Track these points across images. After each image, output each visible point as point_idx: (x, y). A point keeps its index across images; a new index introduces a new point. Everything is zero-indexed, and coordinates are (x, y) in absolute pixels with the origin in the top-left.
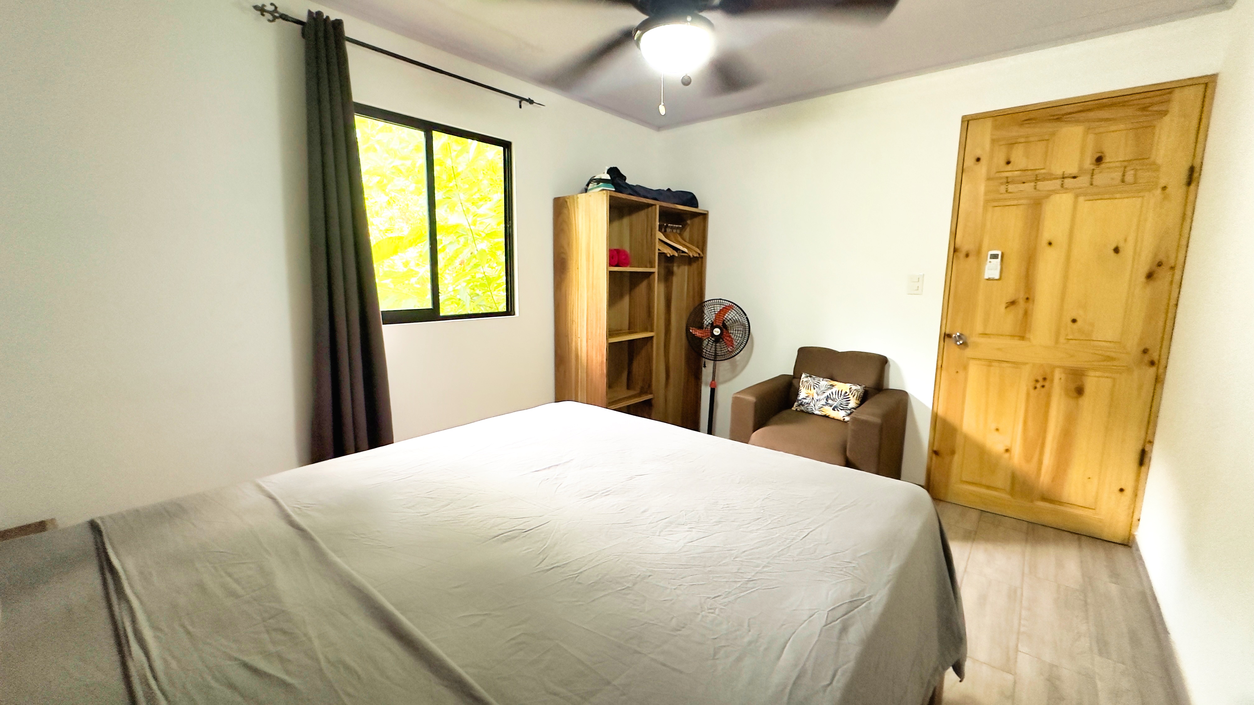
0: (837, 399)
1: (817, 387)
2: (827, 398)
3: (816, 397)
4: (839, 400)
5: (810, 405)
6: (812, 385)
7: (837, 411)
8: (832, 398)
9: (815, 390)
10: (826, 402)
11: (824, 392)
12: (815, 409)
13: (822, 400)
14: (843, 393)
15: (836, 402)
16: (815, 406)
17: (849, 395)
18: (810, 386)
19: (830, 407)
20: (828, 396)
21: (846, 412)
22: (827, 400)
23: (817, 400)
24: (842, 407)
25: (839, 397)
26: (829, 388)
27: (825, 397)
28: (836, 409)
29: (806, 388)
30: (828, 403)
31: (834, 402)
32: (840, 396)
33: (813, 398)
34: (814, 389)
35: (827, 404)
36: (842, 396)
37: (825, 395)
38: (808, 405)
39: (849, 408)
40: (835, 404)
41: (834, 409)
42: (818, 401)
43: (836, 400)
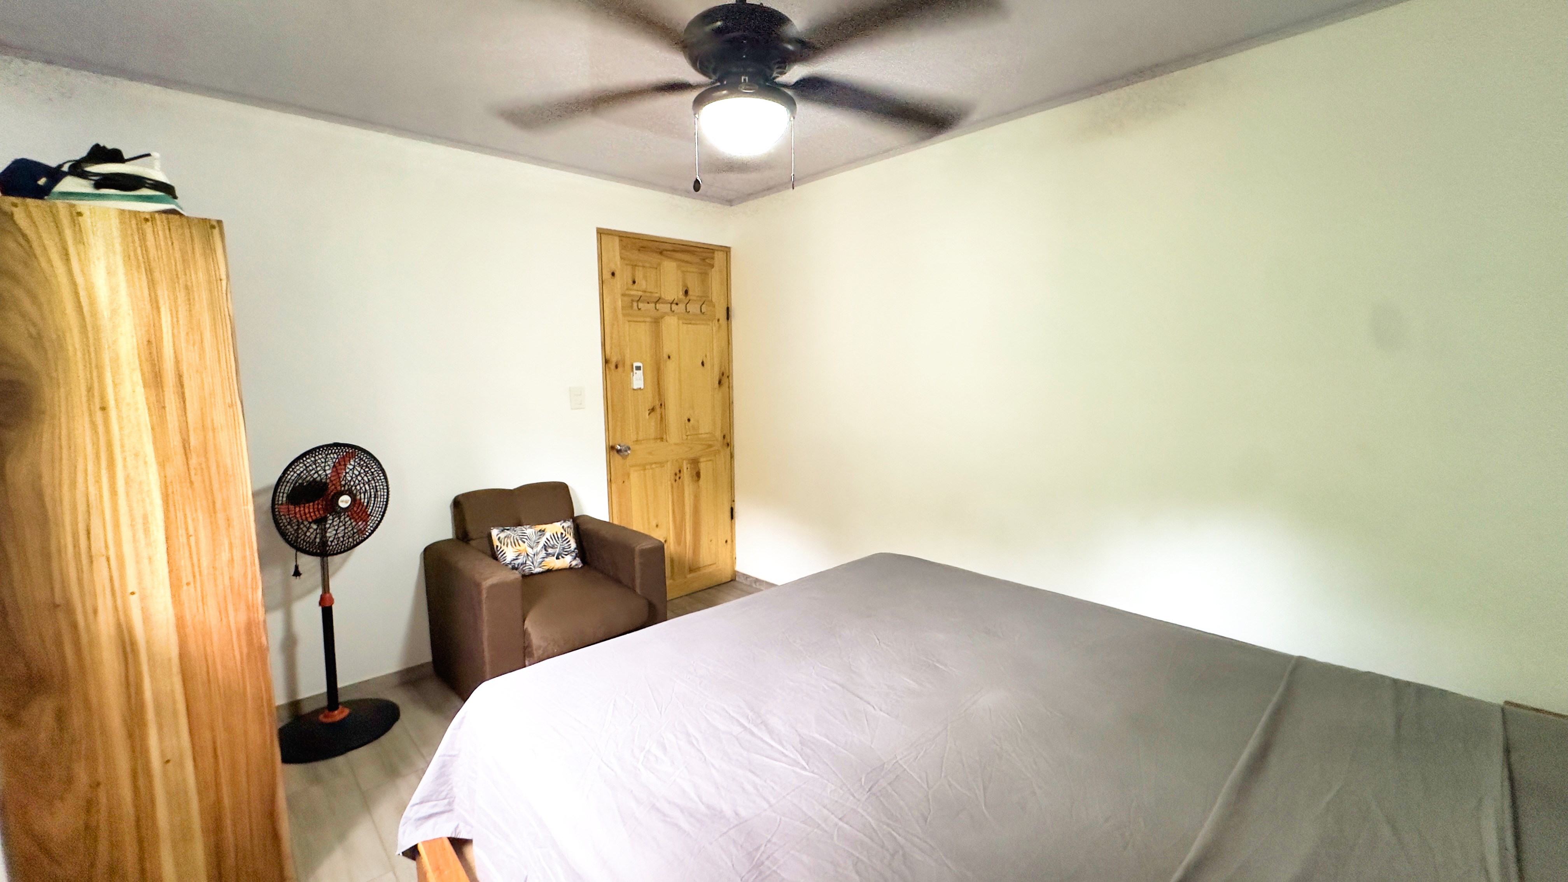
0: (557, 544)
1: (527, 539)
2: (545, 547)
3: (531, 552)
4: (559, 546)
5: (527, 565)
6: (518, 538)
7: (562, 559)
8: (550, 545)
9: (526, 543)
10: (546, 553)
11: (538, 542)
12: (534, 567)
13: (541, 553)
14: (559, 536)
15: (557, 548)
16: (533, 563)
17: (565, 535)
18: (516, 540)
19: (553, 557)
20: (544, 545)
21: (571, 555)
22: (546, 550)
23: (534, 555)
24: (566, 551)
25: (558, 542)
26: (540, 535)
27: (542, 547)
28: (560, 557)
29: (512, 545)
30: (550, 554)
31: (555, 550)
32: (559, 540)
33: (528, 555)
34: (524, 542)
35: (548, 555)
36: (560, 539)
37: (541, 545)
38: (524, 565)
39: (572, 550)
40: (557, 551)
41: (558, 558)
42: (536, 556)
43: (556, 546)
